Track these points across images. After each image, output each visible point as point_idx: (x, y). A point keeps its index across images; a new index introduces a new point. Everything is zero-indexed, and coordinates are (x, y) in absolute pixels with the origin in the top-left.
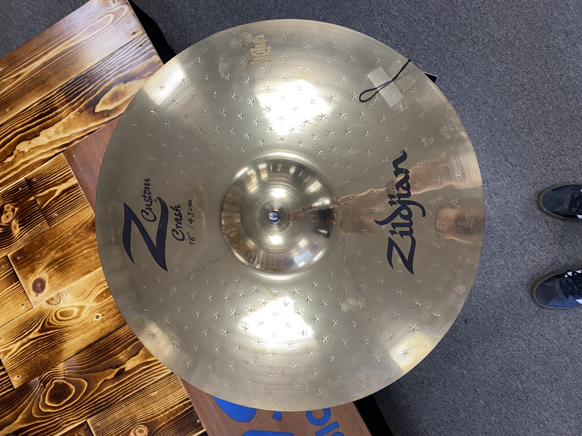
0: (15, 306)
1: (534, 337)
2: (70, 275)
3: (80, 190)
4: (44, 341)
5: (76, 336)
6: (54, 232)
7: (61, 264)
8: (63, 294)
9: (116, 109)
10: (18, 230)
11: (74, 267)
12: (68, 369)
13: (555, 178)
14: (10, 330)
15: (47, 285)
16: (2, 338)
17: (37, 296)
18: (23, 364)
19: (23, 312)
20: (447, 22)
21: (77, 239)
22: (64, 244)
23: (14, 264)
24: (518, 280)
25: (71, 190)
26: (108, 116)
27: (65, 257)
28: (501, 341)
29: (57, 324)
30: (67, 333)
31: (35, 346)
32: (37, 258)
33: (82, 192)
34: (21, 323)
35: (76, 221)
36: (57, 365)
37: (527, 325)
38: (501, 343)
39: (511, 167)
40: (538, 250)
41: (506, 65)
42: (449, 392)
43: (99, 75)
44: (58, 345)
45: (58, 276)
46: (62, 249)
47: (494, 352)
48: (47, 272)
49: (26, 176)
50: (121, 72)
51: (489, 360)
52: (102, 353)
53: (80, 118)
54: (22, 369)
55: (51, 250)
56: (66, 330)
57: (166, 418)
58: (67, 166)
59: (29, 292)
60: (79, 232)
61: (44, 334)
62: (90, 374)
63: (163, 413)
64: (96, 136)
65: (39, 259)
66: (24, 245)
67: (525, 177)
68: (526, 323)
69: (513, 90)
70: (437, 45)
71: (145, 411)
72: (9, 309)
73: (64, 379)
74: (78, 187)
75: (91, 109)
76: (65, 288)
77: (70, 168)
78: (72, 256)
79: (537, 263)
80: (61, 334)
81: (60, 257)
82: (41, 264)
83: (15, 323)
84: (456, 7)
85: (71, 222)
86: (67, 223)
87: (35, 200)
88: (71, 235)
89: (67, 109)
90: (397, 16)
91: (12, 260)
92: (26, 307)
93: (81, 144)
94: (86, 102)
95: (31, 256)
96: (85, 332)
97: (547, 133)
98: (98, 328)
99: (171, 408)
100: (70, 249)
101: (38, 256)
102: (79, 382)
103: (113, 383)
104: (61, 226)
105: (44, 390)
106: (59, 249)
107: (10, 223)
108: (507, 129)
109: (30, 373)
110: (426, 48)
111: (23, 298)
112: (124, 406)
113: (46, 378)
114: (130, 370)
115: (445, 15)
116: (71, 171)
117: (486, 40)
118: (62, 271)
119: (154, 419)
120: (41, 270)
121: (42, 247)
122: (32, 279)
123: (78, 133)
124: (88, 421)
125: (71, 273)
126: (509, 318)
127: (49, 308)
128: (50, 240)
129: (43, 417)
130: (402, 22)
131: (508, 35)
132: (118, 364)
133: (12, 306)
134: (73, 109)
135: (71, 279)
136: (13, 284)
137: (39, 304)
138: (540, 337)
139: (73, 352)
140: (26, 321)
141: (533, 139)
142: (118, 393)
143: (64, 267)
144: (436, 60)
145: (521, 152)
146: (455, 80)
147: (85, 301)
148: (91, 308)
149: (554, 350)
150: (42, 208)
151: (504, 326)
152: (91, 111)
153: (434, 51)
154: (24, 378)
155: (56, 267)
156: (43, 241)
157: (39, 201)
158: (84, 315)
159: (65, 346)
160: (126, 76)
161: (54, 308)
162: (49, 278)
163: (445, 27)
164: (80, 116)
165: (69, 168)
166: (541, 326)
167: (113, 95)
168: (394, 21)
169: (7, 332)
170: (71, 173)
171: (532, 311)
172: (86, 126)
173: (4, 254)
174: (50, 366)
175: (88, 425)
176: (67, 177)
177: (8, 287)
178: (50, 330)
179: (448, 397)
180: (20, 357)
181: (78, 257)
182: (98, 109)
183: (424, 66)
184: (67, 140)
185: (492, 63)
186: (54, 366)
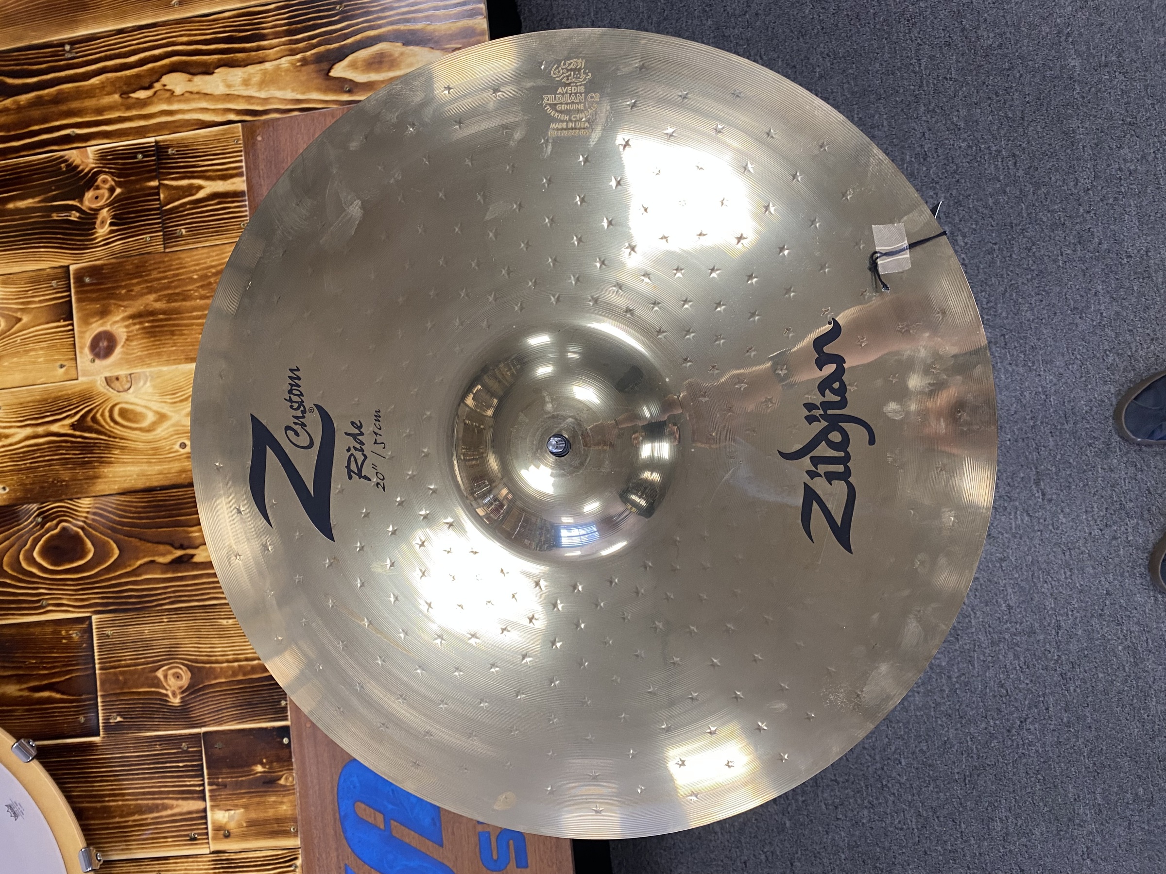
0: (46, 362)
1: (938, 817)
2: (165, 349)
3: (245, 206)
4: (74, 446)
5: (133, 463)
6: (167, 261)
7: (157, 324)
8: (140, 379)
9: (369, 86)
10: (106, 229)
11: (177, 339)
12: (95, 514)
13: (1110, 554)
14: (22, 400)
15: (118, 350)
16: (3, 408)
17: (93, 361)
18: (21, 470)
19: (57, 379)
20: (1047, 179)
21: (203, 292)
22: (177, 291)
23: (75, 287)
24: (957, 707)
25: (230, 200)
26: (350, 92)
27: (168, 315)
28: (877, 799)
29: (107, 427)
30: (119, 450)
31: (55, 447)
32: (120, 293)
33: (246, 211)
34: (46, 397)
35: (216, 258)
36: (79, 498)
37: (937, 792)
38: (875, 802)
39: (1040, 500)
40: (1018, 668)
41: (1119, 309)
42: (744, 845)
43: (365, 10)
44: (96, 464)
45: (144, 343)
46: (170, 298)
47: (855, 812)
48: (127, 327)
49: (159, 138)
50: (407, 21)
51: (839, 822)
52: (164, 511)
53: (297, 73)
54: (15, 478)
55: (151, 291)
56: (120, 444)
57: (230, 672)
58: (241, 151)
59: (82, 348)
60: (212, 280)
61: (78, 433)
62: (130, 539)
63: (228, 661)
64: (314, 120)
65: (122, 298)
66: (106, 262)
67: (1058, 529)
68: (937, 786)
69: (1110, 360)
70: (1009, 215)
71: (199, 646)
72: (34, 363)
73: (82, 528)
74: (244, 198)
75: (325, 66)
76: (147, 370)
77: (243, 158)
78: (182, 319)
79: (1007, 691)
80: (108, 447)
81: (161, 310)
82: (122, 308)
83: (36, 392)
84: (1078, 159)
85: (205, 255)
86: (196, 255)
87: (157, 188)
88: (196, 281)
89: (282, 47)
90: (959, 129)
91: (74, 278)
92: (66, 373)
93: (280, 122)
94: (322, 49)
95: (110, 285)
96: (151, 463)
97: (1136, 466)
98: (176, 466)
99: (247, 659)
100: (184, 303)
101: (123, 292)
102: (105, 544)
103: (164, 573)
104: (183, 255)
105: (39, 530)
106: (165, 296)
107: (97, 211)
108: (1066, 426)
109: (27, 491)
110: (986, 212)
111: (67, 355)
112: (166, 620)
113: (51, 512)
114: (202, 563)
115: (1049, 165)
116: (243, 164)
117: (1105, 246)
118: (155, 337)
119: (208, 665)
120: (118, 318)
121: (136, 278)
122: (97, 327)
123: (285, 100)
124: (95, 618)
125: (168, 347)
126: (910, 765)
127: (105, 391)
128: (155, 272)
129: (20, 576)
130: (964, 145)
131: (1149, 254)
132: (186, 543)
133: (41, 360)
134: (293, 53)
135: (165, 358)
136: (59, 321)
137: (91, 378)
138: (950, 823)
139: (116, 487)
140: (55, 398)
141: (1105, 466)
142: (165, 593)
143: (159, 332)
144: (993, 242)
145: (1071, 480)
146: (1011, 295)
147: (174, 407)
148: (178, 426)
149: (964, 855)
150: (164, 208)
151: (894, 774)
152: (323, 70)
153: (998, 224)
154: (13, 495)
155: (147, 325)
156: (142, 269)
157: (163, 193)
158: (161, 431)
159: (106, 470)
160: (413, 32)
161: (114, 396)
162: (127, 340)
163: (1039, 188)
164: (299, 71)
165: (241, 156)
166: (961, 804)
167: (375, 58)
168: (950, 136)
169: (16, 401)
170: (241, 167)
171: (956, 771)
172: (304, 93)
173: (64, 263)
174: (66, 495)
175: (91, 624)
176: (231, 172)
177: (47, 323)
178: (91, 432)
179: (739, 854)
180: (21, 455)
181: (192, 325)
182: (339, 71)
183: (966, 244)
184: (258, 104)
185: (1096, 293)
186: (74, 497)
